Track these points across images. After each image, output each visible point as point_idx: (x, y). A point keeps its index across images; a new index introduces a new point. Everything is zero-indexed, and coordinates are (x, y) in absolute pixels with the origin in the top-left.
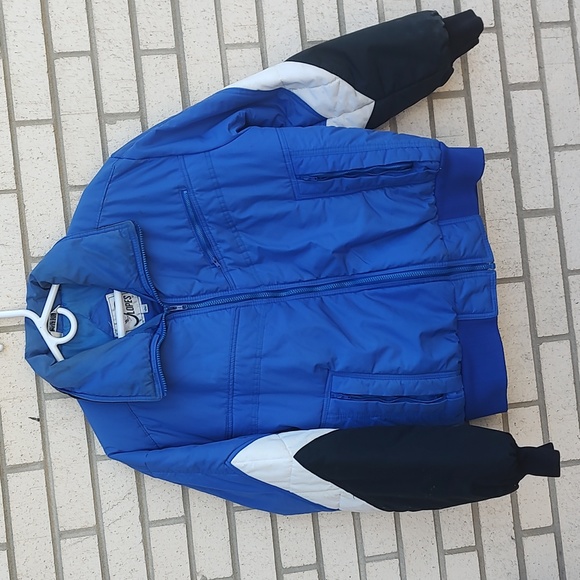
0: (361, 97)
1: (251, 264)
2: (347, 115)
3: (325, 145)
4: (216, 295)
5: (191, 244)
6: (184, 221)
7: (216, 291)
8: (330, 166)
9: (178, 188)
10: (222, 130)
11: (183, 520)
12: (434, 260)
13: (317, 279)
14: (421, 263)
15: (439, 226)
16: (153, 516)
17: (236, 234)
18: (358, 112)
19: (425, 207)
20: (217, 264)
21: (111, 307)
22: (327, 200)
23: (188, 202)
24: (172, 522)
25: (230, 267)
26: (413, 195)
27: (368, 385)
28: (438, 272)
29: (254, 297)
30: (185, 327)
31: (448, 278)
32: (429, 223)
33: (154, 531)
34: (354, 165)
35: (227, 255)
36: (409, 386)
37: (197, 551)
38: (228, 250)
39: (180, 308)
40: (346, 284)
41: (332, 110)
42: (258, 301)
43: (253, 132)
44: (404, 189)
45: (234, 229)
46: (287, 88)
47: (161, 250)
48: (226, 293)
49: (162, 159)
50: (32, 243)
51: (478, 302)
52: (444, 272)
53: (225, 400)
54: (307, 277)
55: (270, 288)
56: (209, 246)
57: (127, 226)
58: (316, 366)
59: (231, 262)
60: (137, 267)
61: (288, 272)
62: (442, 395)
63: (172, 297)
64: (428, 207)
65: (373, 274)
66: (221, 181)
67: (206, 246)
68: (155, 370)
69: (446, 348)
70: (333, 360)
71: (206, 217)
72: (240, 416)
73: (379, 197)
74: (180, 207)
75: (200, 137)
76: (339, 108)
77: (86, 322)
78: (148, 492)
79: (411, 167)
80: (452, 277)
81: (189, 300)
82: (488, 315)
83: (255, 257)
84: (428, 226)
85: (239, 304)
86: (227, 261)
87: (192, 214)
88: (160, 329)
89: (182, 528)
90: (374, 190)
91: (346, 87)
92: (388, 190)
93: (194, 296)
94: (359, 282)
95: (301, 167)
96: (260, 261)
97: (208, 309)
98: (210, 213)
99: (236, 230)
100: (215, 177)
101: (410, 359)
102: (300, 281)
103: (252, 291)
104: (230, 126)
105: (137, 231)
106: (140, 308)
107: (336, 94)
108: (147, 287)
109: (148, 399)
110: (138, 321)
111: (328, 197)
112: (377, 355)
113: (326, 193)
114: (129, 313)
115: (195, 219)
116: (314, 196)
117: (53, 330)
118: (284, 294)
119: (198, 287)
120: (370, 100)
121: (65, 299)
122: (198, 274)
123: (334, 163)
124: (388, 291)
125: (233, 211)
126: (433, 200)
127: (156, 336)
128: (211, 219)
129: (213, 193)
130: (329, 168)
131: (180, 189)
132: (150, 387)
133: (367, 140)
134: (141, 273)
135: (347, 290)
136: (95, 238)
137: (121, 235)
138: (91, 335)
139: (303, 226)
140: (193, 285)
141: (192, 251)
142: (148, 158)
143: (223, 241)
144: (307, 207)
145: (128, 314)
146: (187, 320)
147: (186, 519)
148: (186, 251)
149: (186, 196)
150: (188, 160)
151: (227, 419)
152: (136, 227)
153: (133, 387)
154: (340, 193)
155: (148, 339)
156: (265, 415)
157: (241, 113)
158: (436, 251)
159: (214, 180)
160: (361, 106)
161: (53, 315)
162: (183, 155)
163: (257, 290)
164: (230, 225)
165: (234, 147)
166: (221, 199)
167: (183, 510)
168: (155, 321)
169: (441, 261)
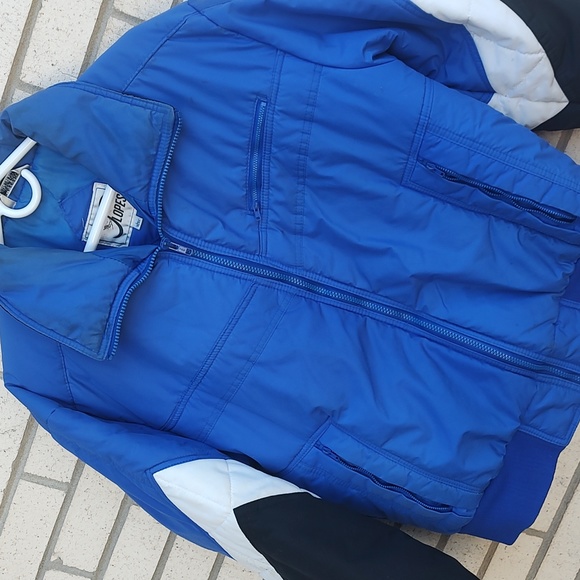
0: (556, 90)
1: (301, 233)
2: (524, 102)
3: (479, 136)
4: (237, 254)
5: (237, 174)
6: (242, 140)
7: (238, 249)
8: (471, 168)
9: (257, 94)
10: (354, 46)
11: (65, 487)
12: (531, 348)
13: (373, 292)
14: (514, 344)
15: (561, 305)
16: (30, 467)
17: (300, 187)
18: (541, 106)
19: (556, 276)
20: (258, 214)
21: (95, 200)
22: (440, 205)
23: (260, 119)
24: (50, 483)
25: (271, 225)
26: (550, 253)
27: (369, 458)
28: (528, 364)
29: (283, 277)
30: (177, 276)
31: (535, 375)
32: (549, 297)
33: (23, 486)
34: (501, 183)
35: (277, 208)
36: (418, 482)
37: (65, 529)
38: (280, 203)
39: (182, 249)
40: (405, 316)
41: (509, 86)
42: (285, 287)
43: (394, 69)
44: (545, 240)
45: (301, 180)
46: (469, 28)
47: (195, 162)
48: (250, 258)
49: (255, 43)
50: (29, 61)
51: (553, 420)
52: (535, 367)
53: (184, 388)
54: (361, 283)
55: (309, 276)
56: (259, 186)
57: (165, 112)
58: (317, 409)
59: (277, 219)
60: (151, 173)
61: (340, 267)
62: (448, 506)
63: (179, 230)
64: (560, 277)
65: (445, 324)
66: (318, 114)
67: (255, 184)
68: (112, 320)
69: (487, 461)
70: (342, 409)
71: (274, 150)
72: (193, 415)
73: (507, 235)
74: (247, 119)
75: (320, 36)
76: (519, 88)
77: (53, 203)
78: (37, 438)
79: (571, 221)
80: (540, 376)
81: (199, 244)
82: (556, 441)
83: (310, 227)
84: (547, 300)
85: (259, 279)
86: (272, 216)
87: (257, 136)
88: (144, 265)
89: (60, 496)
90: (507, 221)
91: (546, 68)
92: (523, 231)
93: (209, 242)
94: (424, 324)
95: (432, 149)
96: (313, 235)
97: (217, 268)
98: (282, 147)
99: (304, 183)
100: (313, 105)
101: (436, 454)
102: (350, 285)
103: (285, 269)
104: (369, 46)
105: (175, 124)
106: (131, 219)
107: (528, 71)
108: (152, 203)
109: (86, 352)
110: (121, 234)
111: (444, 202)
112: (398, 431)
113: (443, 197)
114: (114, 218)
115: (258, 143)
116: (426, 191)
117: (4, 193)
118: (323, 291)
119: (218, 233)
120: (565, 98)
121: (39, 161)
122: (227, 213)
123: (478, 167)
124: (453, 355)
125: (314, 159)
126: (570, 269)
127: (134, 274)
128: (279, 155)
129: (298, 125)
130: (468, 171)
131: (259, 97)
132: (95, 340)
133: (536, 157)
134: (154, 183)
135: (402, 324)
136: (114, 106)
137: (151, 120)
138: (52, 223)
139: (392, 221)
140: (213, 227)
141: (234, 183)
142: (238, 33)
143: (279, 189)
144: (410, 201)
145: (112, 219)
146: (184, 270)
147: (70, 489)
148: (228, 179)
149: (261, 111)
150: (289, 62)
151: (175, 410)
152: (176, 119)
153: (73, 328)
154: (461, 205)
155: (122, 274)
156: (225, 430)
157: (391, 33)
158: (540, 338)
159: (309, 109)
160: (547, 100)
161: (13, 174)
162: (285, 52)
163: (291, 270)
164: (299, 173)
165: (359, 77)
166: (305, 136)
167: (70, 477)
168: (142, 251)
169: (540, 353)
